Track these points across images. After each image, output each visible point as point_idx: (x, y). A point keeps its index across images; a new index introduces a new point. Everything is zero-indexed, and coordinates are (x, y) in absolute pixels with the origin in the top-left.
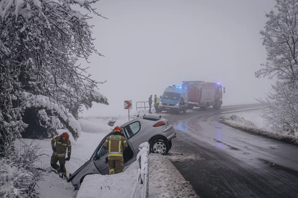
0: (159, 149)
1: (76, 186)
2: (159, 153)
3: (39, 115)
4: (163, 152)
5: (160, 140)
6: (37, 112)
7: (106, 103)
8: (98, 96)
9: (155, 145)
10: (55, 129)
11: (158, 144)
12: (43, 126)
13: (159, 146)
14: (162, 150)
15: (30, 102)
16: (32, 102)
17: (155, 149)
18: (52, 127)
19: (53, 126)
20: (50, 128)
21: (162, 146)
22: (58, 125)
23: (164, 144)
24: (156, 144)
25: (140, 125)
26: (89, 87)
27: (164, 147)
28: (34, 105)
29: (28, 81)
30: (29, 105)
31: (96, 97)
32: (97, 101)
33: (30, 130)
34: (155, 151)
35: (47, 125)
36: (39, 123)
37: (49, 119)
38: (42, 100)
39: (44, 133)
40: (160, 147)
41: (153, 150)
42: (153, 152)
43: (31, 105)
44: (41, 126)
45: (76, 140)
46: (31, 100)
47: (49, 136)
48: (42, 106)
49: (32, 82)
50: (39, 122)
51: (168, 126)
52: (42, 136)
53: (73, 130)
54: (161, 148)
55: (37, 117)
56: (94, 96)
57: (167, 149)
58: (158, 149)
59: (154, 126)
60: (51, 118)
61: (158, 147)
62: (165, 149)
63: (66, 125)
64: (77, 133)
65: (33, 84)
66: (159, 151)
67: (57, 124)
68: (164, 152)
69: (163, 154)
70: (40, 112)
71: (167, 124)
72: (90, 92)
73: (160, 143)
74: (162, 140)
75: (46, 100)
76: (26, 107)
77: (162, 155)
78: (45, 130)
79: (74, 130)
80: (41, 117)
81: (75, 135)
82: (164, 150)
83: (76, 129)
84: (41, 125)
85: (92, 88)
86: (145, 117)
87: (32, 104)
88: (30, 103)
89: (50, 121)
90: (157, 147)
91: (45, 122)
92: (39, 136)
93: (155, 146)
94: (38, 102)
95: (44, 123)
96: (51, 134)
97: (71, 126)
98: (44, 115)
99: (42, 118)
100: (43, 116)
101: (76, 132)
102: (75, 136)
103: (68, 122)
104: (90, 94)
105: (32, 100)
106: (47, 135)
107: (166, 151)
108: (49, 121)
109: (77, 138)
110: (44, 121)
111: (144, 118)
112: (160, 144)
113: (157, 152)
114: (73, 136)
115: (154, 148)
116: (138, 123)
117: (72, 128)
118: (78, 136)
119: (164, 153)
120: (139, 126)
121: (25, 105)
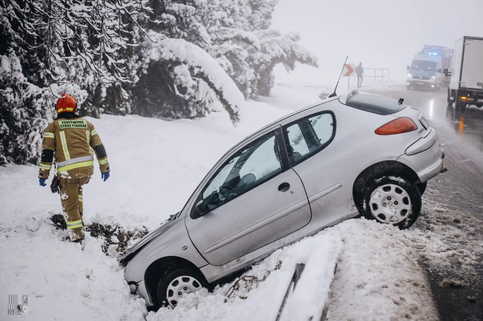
0: (388, 206)
1: (134, 286)
2: (387, 219)
3: (175, 75)
4: (401, 218)
5: (393, 178)
6: (171, 69)
7: (315, 65)
8: (302, 54)
9: (378, 194)
10: (204, 103)
11: (387, 189)
12: (181, 95)
13: (389, 198)
14: (399, 211)
15: (158, 50)
16: (162, 50)
17: (375, 207)
18: (198, 98)
19: (200, 97)
20: (195, 99)
21: (400, 197)
22: (208, 95)
23: (405, 194)
24: (380, 189)
25: (334, 124)
26: (291, 39)
27: (405, 201)
28: (163, 56)
29: (162, 13)
30: (155, 56)
31: (300, 55)
32: (301, 60)
33: (159, 101)
34: (375, 213)
35: (189, 94)
36: (173, 89)
37: (195, 83)
38: (178, 48)
39: (184, 108)
40: (393, 200)
41: (368, 207)
42: (369, 216)
43: (160, 56)
44: (178, 95)
45: (235, 127)
46: (160, 47)
47: (192, 115)
48: (177, 58)
49: (168, 15)
50: (174, 87)
51: (425, 133)
52: (181, 113)
53: (231, 107)
54: (396, 203)
55: (170, 78)
56: (296, 54)
57: (413, 209)
58: (384, 204)
59: (378, 132)
60: (198, 82)
61: (387, 201)
62: (408, 207)
63: (220, 96)
64: (237, 112)
65: (169, 19)
66: (387, 211)
67: (207, 93)
68: (403, 218)
69: (401, 226)
70: (177, 69)
71: (420, 127)
72: (291, 47)
73: (393, 187)
74: (402, 180)
75: (186, 47)
76: (150, 60)
77: (397, 228)
78: (186, 102)
79: (233, 107)
80: (179, 79)
81: (235, 117)
82: (404, 212)
83: (236, 106)
84: (177, 93)
85: (296, 40)
86: (355, 99)
87: (161, 53)
88: (157, 53)
89: (196, 88)
90: (384, 200)
91: (186, 88)
92: (175, 112)
93: (378, 196)
94: (171, 51)
95: (183, 90)
96: (197, 111)
97: (227, 100)
98: (185, 76)
99: (180, 81)
100: (183, 78)
101: (235, 112)
102: (234, 119)
103: (221, 92)
104: (290, 48)
105: (162, 47)
106: (190, 112)
107: (410, 216)
108: (193, 87)
109: (237, 123)
110: (183, 86)
111: (350, 104)
112: (392, 192)
113: (382, 216)
114: (231, 118)
115: (372, 201)
116: (329, 116)
117: (229, 103)
118: (239, 120)
119: (405, 220)
120: (332, 127)
121: (149, 55)
